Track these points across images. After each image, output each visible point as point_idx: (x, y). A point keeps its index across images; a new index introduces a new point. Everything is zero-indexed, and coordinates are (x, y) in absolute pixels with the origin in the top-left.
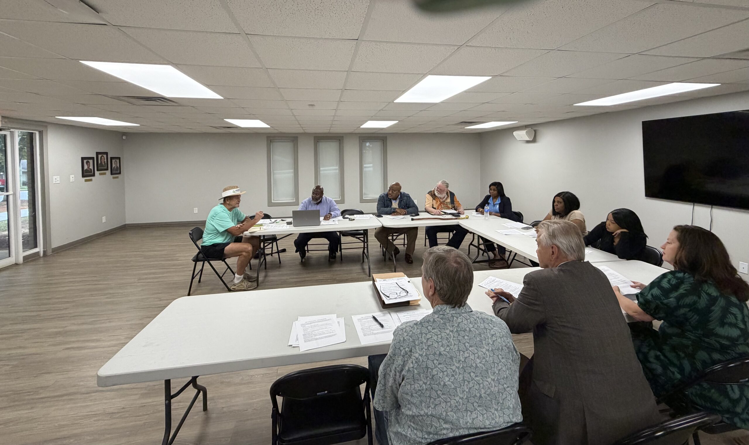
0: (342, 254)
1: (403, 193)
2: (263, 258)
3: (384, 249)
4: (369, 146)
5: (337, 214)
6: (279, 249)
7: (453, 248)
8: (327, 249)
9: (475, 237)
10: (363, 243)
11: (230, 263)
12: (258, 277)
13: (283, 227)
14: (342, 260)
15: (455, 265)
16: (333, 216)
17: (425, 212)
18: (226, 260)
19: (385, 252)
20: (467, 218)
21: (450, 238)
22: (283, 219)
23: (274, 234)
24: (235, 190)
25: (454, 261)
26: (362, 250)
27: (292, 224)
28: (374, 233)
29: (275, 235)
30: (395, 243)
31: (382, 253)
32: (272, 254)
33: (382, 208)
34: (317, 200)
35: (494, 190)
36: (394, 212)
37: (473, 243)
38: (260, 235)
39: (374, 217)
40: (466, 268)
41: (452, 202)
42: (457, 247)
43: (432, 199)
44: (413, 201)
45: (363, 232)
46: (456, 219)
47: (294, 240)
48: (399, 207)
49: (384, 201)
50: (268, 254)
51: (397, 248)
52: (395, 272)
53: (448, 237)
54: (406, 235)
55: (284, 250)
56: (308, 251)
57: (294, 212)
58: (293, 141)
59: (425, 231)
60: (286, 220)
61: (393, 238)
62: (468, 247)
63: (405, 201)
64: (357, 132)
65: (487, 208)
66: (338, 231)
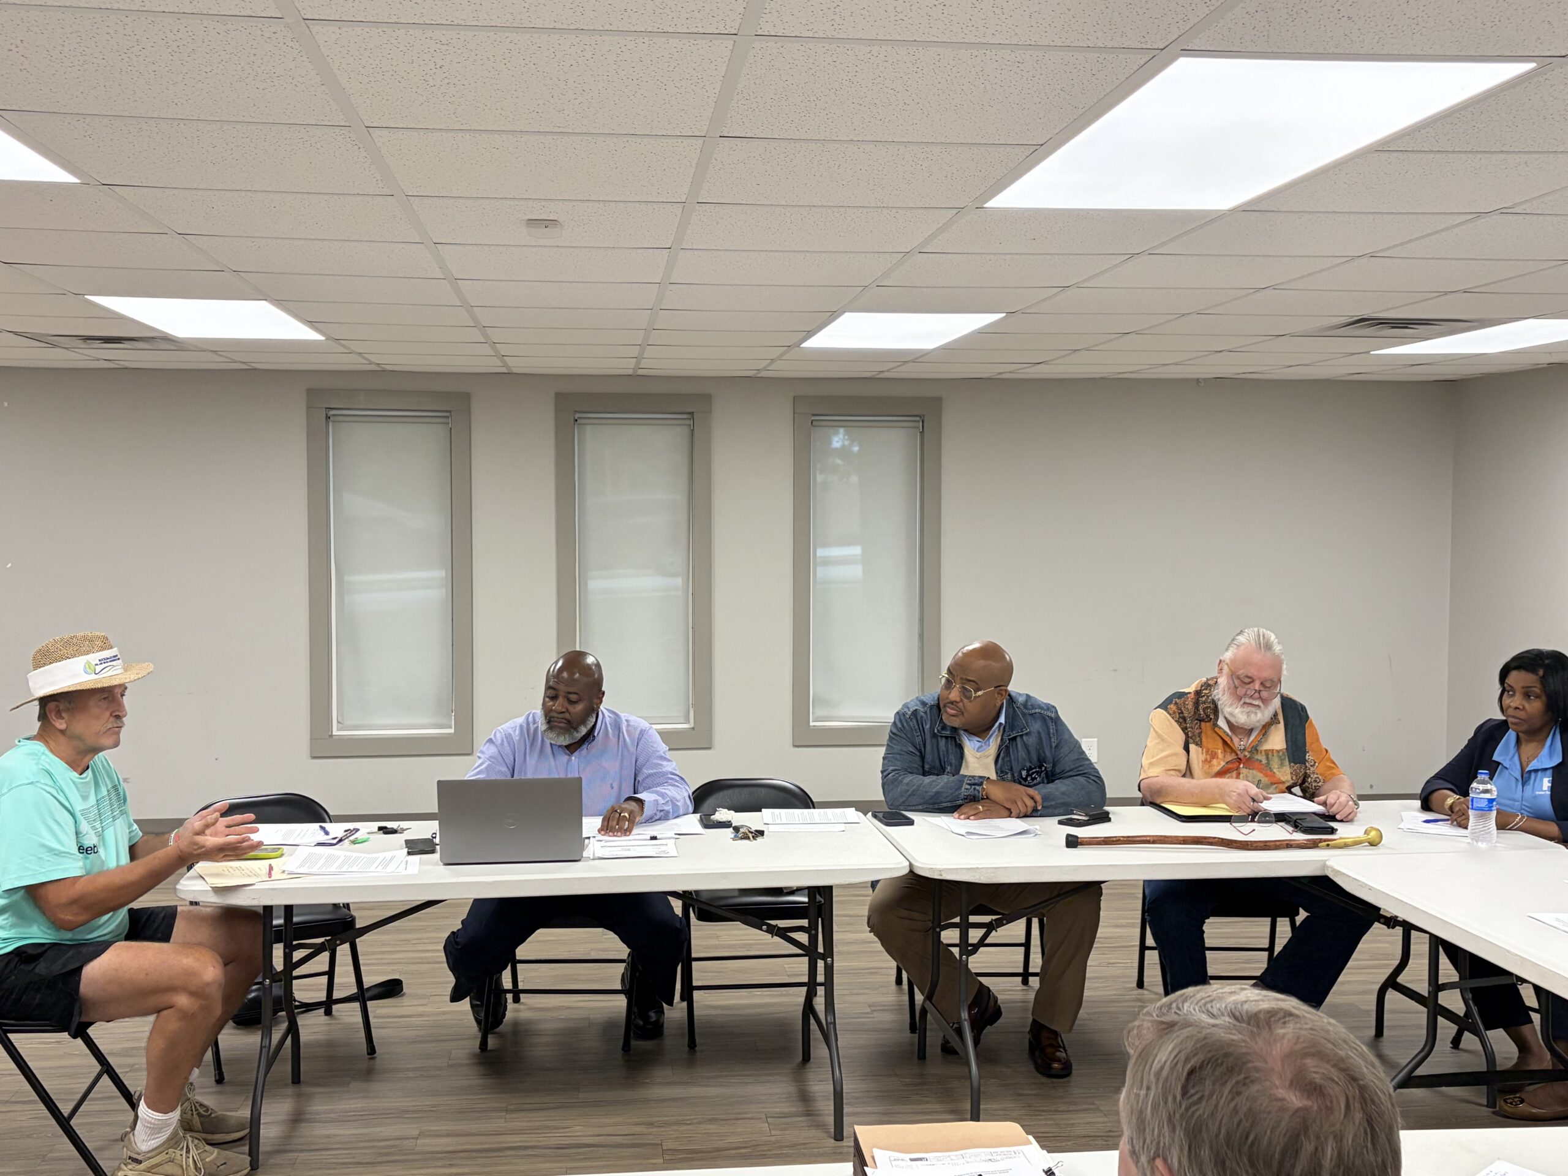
0: (696, 1013)
1: (1021, 699)
2: (285, 1025)
3: (919, 997)
4: (843, 452)
5: (673, 802)
6: (369, 980)
7: (1290, 1003)
8: (619, 987)
9: (1414, 948)
10: (806, 959)
11: (117, 1047)
12: (255, 1122)
13: (391, 868)
14: (692, 1044)
15: (1295, 1100)
16: (648, 811)
17: (1143, 804)
18: (91, 1031)
19: (924, 1011)
20: (1373, 844)
21: (1278, 949)
22: (390, 825)
23: (340, 900)
24: (94, 657)
25: (1289, 1076)
26: (802, 1000)
27: (433, 852)
28: (865, 911)
29: (347, 906)
30: (977, 962)
31: (907, 1017)
32: (328, 1005)
33: (909, 778)
34: (571, 725)
35: (1527, 695)
36: (974, 799)
37: (1401, 979)
38: (268, 903)
39: (868, 822)
40: (1358, 1116)
41: (1297, 749)
42: (1315, 996)
43: (1180, 736)
44: (1077, 746)
45: (806, 899)
46: (1313, 845)
47: (446, 935)
48: (1001, 772)
49: (918, 740)
50: (309, 1007)
51: (984, 993)
52: (975, 1117)
53: (1265, 943)
54: (1035, 922)
55: (392, 989)
56: (517, 993)
57: (448, 790)
58: (445, 415)
59: (1139, 904)
60: (403, 830)
61: (964, 936)
62: (1374, 998)
63: (1031, 740)
64: (785, 368)
65: (1486, 791)
66: (675, 894)
